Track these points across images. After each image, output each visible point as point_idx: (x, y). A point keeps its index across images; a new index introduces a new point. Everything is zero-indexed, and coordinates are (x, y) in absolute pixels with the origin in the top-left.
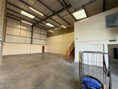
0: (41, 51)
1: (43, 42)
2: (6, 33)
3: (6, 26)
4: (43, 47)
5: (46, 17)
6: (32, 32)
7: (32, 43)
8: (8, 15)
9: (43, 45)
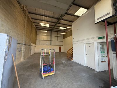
0: (58, 51)
1: (60, 44)
2: (37, 39)
3: (37, 35)
4: (60, 48)
5: (55, 24)
6: (51, 36)
7: (51, 45)
8: (37, 28)
9: (59, 46)
